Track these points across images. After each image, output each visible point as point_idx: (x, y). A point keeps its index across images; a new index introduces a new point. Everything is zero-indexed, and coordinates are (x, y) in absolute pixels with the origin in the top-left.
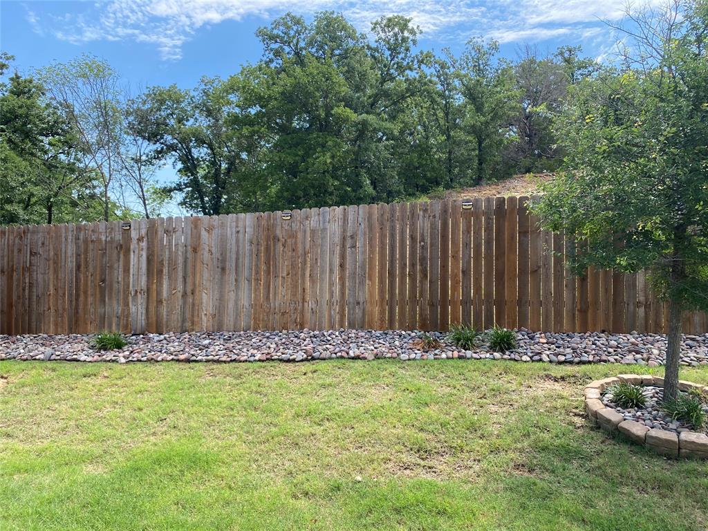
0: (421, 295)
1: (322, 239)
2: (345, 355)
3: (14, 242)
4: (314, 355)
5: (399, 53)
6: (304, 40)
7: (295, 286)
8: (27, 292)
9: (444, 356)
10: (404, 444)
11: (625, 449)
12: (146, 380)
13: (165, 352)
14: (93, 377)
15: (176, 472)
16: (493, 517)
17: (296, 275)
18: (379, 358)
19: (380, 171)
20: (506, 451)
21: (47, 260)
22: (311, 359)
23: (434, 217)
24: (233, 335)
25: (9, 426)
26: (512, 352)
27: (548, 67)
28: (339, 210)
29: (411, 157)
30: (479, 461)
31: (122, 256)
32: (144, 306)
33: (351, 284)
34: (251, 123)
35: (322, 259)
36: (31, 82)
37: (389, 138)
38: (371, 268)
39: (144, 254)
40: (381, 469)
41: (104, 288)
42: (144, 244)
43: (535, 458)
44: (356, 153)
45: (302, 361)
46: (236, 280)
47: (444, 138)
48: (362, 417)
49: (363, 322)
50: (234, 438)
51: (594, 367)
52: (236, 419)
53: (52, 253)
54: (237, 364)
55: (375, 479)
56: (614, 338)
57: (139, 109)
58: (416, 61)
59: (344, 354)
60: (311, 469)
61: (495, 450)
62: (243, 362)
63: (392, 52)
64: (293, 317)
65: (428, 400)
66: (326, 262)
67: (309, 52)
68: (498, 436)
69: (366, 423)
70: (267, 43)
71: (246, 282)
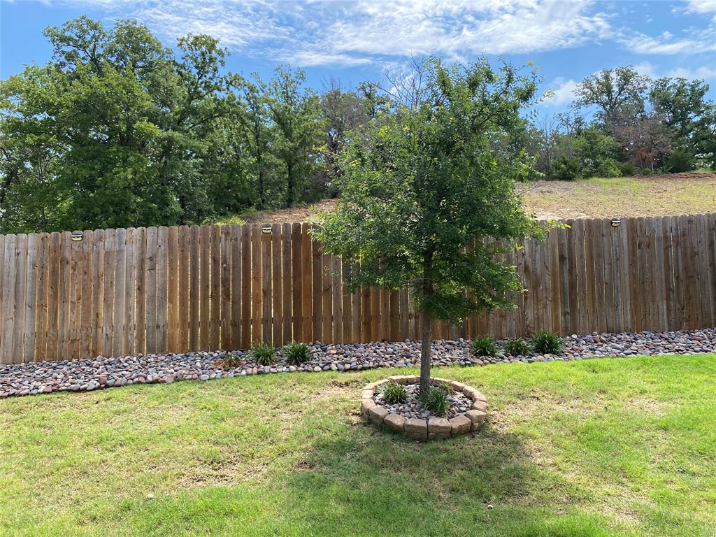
0: (224, 315)
1: (118, 262)
4: (108, 382)
5: (207, 72)
6: (102, 47)
7: (87, 311)
9: (244, 372)
10: (198, 458)
11: (388, 438)
16: (274, 510)
17: (87, 299)
18: (178, 381)
19: (188, 189)
20: (292, 453)
22: (104, 386)
23: (236, 239)
24: (11, 368)
26: (306, 364)
27: (351, 99)
28: (136, 231)
29: (221, 176)
30: (267, 464)
33: (150, 307)
34: (37, 131)
35: (118, 282)
37: (198, 156)
38: (172, 291)
40: (174, 484)
43: (316, 455)
44: (162, 170)
45: (95, 389)
46: (15, 307)
47: (255, 159)
48: (158, 439)
49: (164, 345)
50: (11, 476)
51: (373, 372)
52: (13, 456)
54: (16, 398)
55: (167, 494)
56: (392, 346)
58: (224, 82)
59: (142, 379)
60: (100, 494)
61: (282, 453)
62: (24, 395)
63: (200, 71)
64: (85, 344)
65: (225, 416)
66: (122, 285)
67: (108, 61)
68: (286, 440)
69: (161, 443)
70: (58, 45)
71: (28, 309)
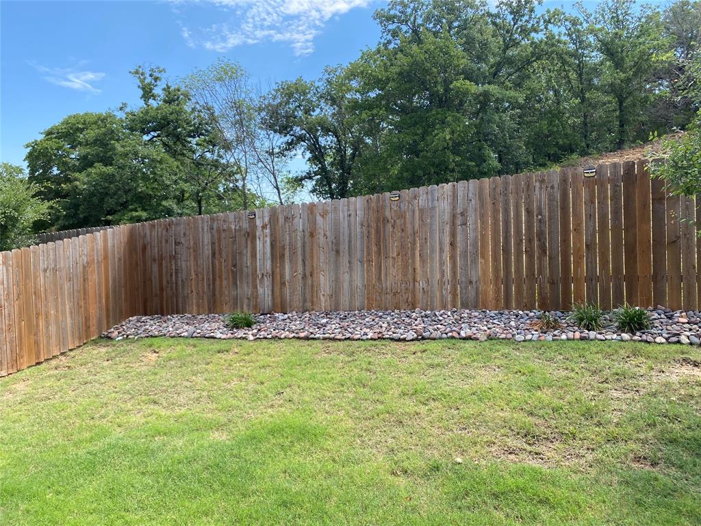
0: (540, 272)
1: (431, 218)
2: (456, 336)
3: (162, 234)
4: (424, 334)
5: (523, 15)
6: (421, 17)
7: (405, 266)
8: (174, 276)
9: (564, 337)
10: (510, 427)
12: (269, 356)
13: (288, 330)
14: (225, 353)
15: (287, 443)
17: (406, 255)
18: (491, 339)
19: (505, 142)
20: (626, 441)
21: (188, 248)
22: (421, 338)
23: (552, 187)
24: (348, 314)
25: (156, 394)
26: (643, 333)
28: (447, 187)
29: (540, 124)
30: (593, 450)
31: (249, 243)
32: (270, 288)
33: (463, 262)
34: (370, 107)
35: (432, 239)
36: (179, 90)
37: (515, 107)
38: (484, 246)
39: (268, 240)
40: (484, 452)
41: (236, 273)
42: (267, 231)
43: (660, 450)
44: (478, 127)
45: (412, 340)
46: (349, 262)
47: (578, 101)
48: (469, 398)
49: (477, 301)
50: (342, 413)
52: (345, 395)
53: (192, 243)
54: (350, 342)
55: (476, 462)
57: (269, 104)
58: (542, 21)
59: (455, 334)
60: (413, 447)
61: (612, 440)
62: (356, 340)
63: (515, 16)
64: (405, 297)
65: (541, 383)
66: (436, 241)
67: (427, 28)
68: (617, 424)
69: (472, 404)
70: (385, 25)
71: (359, 263)
